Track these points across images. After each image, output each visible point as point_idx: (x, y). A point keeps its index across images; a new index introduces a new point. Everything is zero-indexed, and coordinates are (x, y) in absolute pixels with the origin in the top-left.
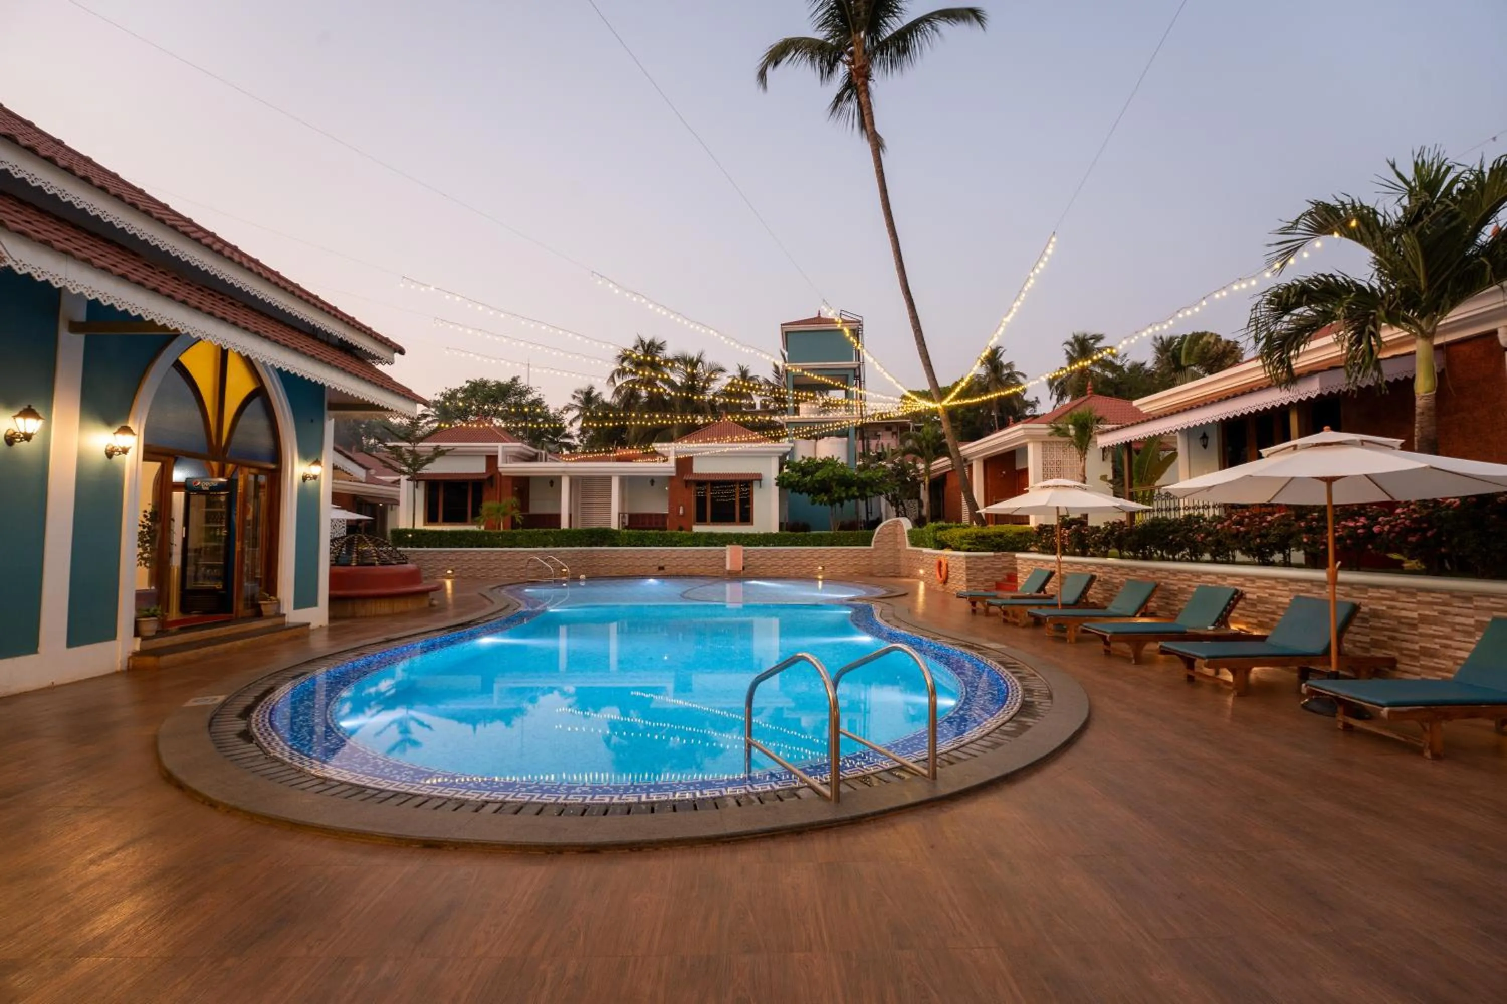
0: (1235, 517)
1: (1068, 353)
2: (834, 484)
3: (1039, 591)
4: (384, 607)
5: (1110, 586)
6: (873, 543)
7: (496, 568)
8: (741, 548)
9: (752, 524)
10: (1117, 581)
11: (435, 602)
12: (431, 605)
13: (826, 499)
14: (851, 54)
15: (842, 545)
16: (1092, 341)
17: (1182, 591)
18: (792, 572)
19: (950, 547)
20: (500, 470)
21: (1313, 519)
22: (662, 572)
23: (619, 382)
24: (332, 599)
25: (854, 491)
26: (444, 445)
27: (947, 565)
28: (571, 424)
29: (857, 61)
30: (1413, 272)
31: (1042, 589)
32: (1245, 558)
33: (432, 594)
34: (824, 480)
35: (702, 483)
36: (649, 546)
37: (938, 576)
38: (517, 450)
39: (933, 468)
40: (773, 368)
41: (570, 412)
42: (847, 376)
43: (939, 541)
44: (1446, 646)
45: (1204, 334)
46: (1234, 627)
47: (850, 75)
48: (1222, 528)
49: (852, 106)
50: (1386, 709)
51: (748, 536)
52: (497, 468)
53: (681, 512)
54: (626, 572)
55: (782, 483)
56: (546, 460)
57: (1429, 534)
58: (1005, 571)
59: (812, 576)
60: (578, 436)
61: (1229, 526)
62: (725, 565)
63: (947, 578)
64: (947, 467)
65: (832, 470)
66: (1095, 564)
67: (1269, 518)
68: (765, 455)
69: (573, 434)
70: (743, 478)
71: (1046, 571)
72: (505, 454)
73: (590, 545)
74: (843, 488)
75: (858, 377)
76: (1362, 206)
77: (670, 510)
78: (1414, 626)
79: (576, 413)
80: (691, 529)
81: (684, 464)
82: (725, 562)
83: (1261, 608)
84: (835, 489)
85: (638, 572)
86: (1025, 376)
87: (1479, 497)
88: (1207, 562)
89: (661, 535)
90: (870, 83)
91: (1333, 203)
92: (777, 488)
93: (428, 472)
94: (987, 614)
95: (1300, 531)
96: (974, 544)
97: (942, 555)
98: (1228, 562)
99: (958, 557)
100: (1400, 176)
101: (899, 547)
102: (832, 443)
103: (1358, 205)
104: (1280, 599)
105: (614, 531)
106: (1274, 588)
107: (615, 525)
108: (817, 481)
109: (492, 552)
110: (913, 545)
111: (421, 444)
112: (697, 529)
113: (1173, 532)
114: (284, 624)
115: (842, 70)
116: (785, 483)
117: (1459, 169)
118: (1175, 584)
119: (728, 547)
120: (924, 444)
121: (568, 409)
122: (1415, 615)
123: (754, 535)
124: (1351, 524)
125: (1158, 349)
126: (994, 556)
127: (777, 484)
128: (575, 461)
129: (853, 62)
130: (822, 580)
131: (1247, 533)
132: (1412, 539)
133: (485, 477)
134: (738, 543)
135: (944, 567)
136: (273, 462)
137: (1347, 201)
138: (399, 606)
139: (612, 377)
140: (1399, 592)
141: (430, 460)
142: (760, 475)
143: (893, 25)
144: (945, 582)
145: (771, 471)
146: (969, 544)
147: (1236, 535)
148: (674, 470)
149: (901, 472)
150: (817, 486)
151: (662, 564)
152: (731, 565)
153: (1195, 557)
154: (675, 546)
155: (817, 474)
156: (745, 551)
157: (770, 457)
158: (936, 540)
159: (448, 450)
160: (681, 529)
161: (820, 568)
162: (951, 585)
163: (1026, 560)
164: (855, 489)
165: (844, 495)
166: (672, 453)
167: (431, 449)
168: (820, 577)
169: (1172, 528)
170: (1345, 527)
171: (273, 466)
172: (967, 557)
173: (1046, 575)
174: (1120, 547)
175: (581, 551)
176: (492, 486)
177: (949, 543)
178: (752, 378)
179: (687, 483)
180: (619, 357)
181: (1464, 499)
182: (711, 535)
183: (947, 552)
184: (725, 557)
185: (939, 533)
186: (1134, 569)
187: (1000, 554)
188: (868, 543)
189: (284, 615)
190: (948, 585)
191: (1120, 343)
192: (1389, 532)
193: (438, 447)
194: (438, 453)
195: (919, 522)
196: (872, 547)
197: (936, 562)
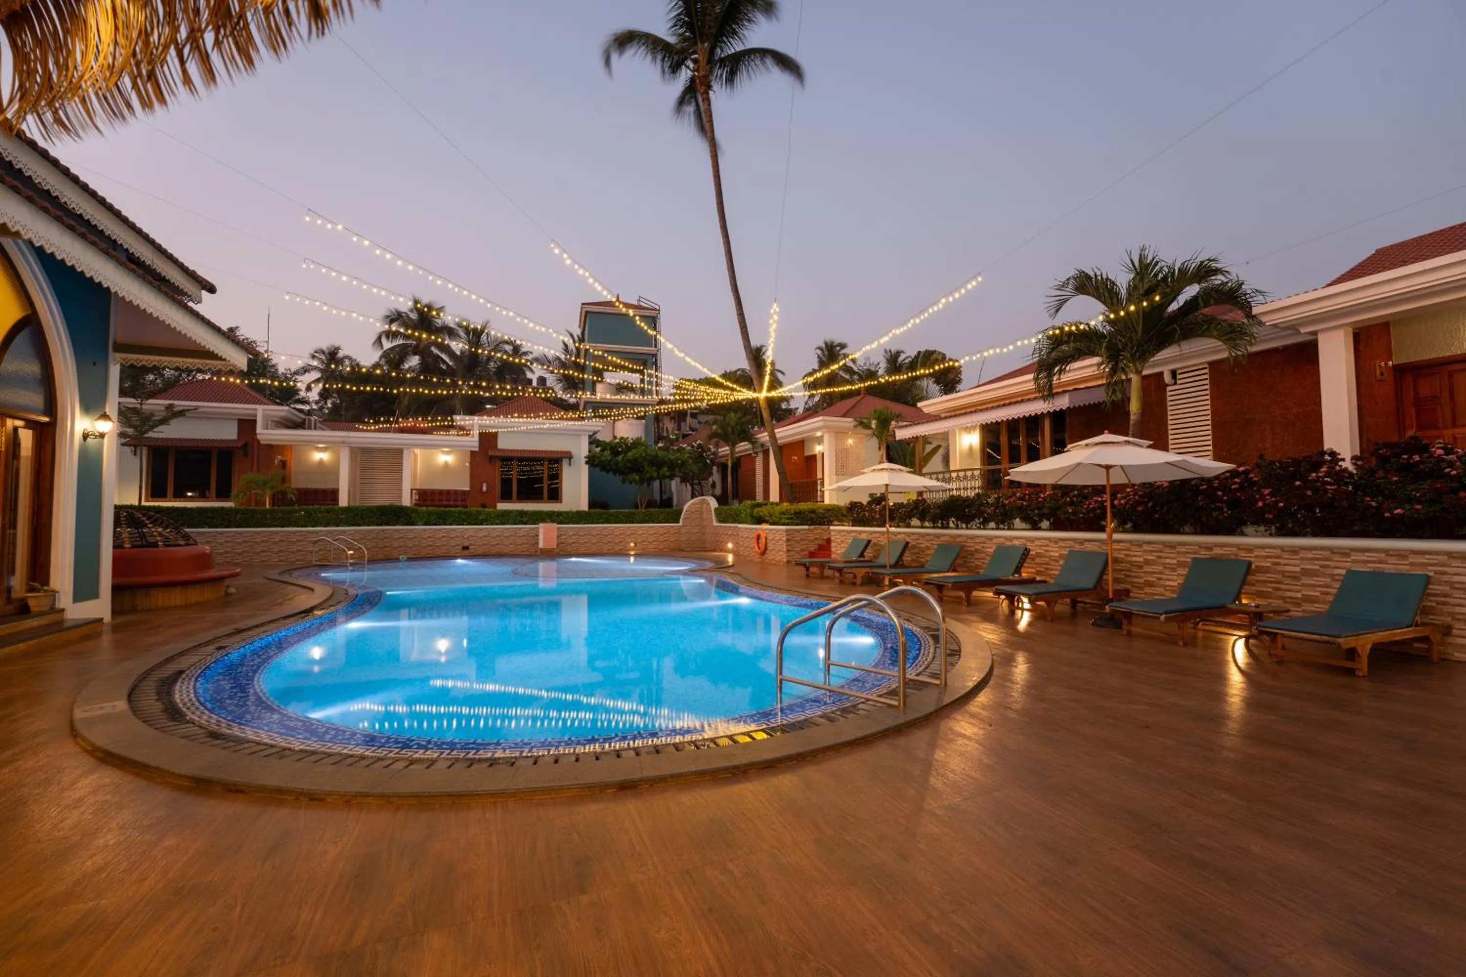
0: (1018, 495)
1: (819, 356)
2: (646, 463)
3: (860, 557)
4: (176, 597)
5: (917, 550)
6: (681, 520)
7: (263, 551)
8: (556, 525)
9: (561, 502)
10: (923, 546)
11: (232, 590)
12: (227, 594)
13: (637, 478)
14: (695, 61)
15: (653, 522)
16: (838, 348)
17: (977, 551)
18: (605, 549)
19: (766, 522)
20: (259, 437)
21: (1074, 496)
22: (466, 552)
23: (387, 345)
24: (116, 589)
25: (665, 470)
26: (180, 404)
27: (766, 538)
28: (309, 388)
29: (701, 69)
30: (1134, 327)
31: (862, 555)
32: (1024, 525)
33: (227, 582)
34: (636, 459)
35: (507, 459)
36: (451, 524)
37: (757, 548)
38: (283, 414)
39: (737, 450)
40: (562, 346)
41: (307, 374)
42: (646, 361)
43: (756, 518)
44: (1160, 579)
45: (934, 352)
46: (1024, 575)
47: (692, 80)
48: (1010, 503)
49: (690, 109)
50: (1163, 616)
51: (560, 514)
52: (256, 434)
53: (484, 488)
54: (424, 553)
55: (591, 461)
56: (315, 429)
57: (1150, 505)
58: (817, 542)
59: (624, 552)
60: (317, 403)
61: (1014, 501)
62: (537, 543)
63: (766, 549)
64: (747, 450)
65: (644, 450)
66: (904, 533)
67: (1042, 496)
68: (575, 434)
69: (311, 400)
70: (552, 456)
71: (863, 540)
72: (266, 419)
73: (381, 525)
74: (654, 468)
75: (656, 363)
76: (1107, 279)
77: (472, 486)
78: (1141, 567)
79: (316, 375)
80: (495, 507)
81: (488, 439)
82: (538, 540)
83: (1038, 560)
84: (646, 468)
85: (439, 552)
86: (783, 373)
87: (1181, 481)
88: (993, 529)
89: (465, 513)
90: (711, 93)
91: (1092, 274)
92: (587, 466)
93: (161, 436)
94: (822, 577)
95: (1066, 504)
96: (791, 519)
97: (762, 529)
98: (1009, 529)
99: (778, 531)
100: (1131, 260)
101: (704, 523)
102: (630, 424)
103: (1104, 277)
104: (1052, 554)
105: (406, 508)
106: (1047, 546)
107: (406, 501)
108: (628, 460)
109: (258, 533)
110: (720, 521)
111: (151, 401)
112: (502, 506)
113: (969, 506)
114: (62, 622)
115: (685, 75)
116: (596, 462)
117: (1163, 264)
118: (972, 546)
119: (541, 525)
120: (730, 430)
121: (306, 370)
122: (1141, 559)
123: (567, 513)
124: (1100, 499)
125: (888, 360)
126: (809, 530)
127: (587, 463)
128: (375, 431)
129: (698, 70)
130: (634, 555)
131: (1028, 506)
132: (1140, 509)
133: (239, 445)
134: (553, 521)
135: (763, 540)
136: (45, 414)
137: (1098, 273)
138: (194, 595)
139: (379, 339)
140: (1132, 545)
141: (164, 421)
142: (569, 453)
143: (735, 46)
144: (764, 553)
145: (582, 450)
146: (788, 519)
147: (1019, 509)
148: (477, 444)
149: (700, 455)
150: (629, 465)
151: (466, 544)
152: (544, 542)
153: (984, 525)
154: (482, 524)
155: (630, 454)
156: (558, 528)
157: (580, 435)
158: (752, 516)
159: (188, 410)
160: (484, 506)
161: (632, 545)
162: (770, 555)
163: (839, 532)
164: (665, 469)
165: (655, 475)
166: (476, 427)
167: (163, 408)
168: (632, 553)
169: (967, 503)
170: (1096, 501)
171: (46, 419)
172: (787, 530)
173: (865, 543)
174: (922, 519)
175: (370, 531)
176: (246, 455)
177: (767, 518)
178: (525, 353)
179: (492, 459)
180: (388, 317)
181: (1172, 483)
182: (522, 513)
183: (765, 526)
184: (537, 536)
185: (756, 510)
186: (938, 536)
187: (812, 527)
188: (678, 522)
189: (63, 610)
190: (766, 556)
191: (963, 358)
192: (1126, 504)
193: (171, 405)
194: (173, 414)
195: (722, 500)
196: (681, 524)
197: (754, 535)
